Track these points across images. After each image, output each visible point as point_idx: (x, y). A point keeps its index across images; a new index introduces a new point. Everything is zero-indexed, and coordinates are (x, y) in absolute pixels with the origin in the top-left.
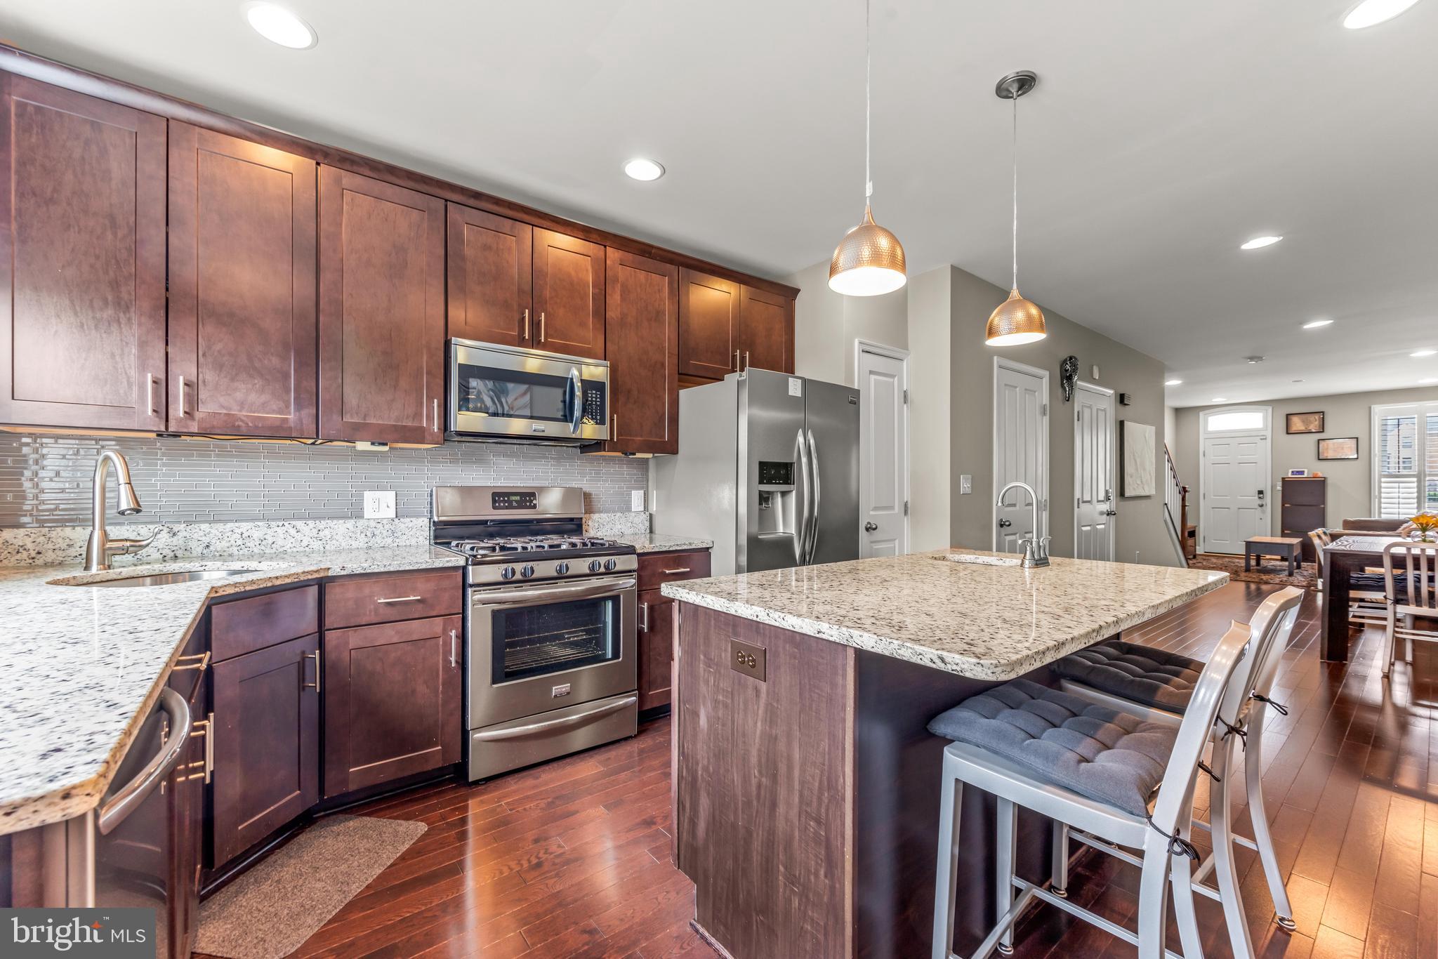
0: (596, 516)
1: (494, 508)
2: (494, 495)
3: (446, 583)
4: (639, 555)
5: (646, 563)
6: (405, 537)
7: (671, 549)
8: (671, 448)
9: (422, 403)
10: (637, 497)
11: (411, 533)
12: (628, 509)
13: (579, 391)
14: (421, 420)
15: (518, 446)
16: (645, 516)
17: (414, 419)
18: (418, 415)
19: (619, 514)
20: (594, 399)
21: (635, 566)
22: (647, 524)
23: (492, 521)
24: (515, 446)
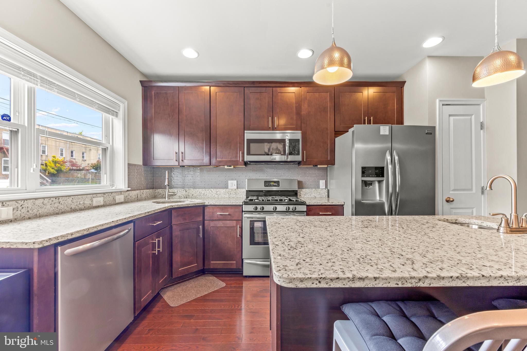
0: (304, 190)
1: (265, 186)
2: (265, 182)
3: (237, 210)
4: (307, 206)
5: (311, 209)
6: (239, 195)
7: (322, 204)
8: (332, 162)
9: (238, 153)
10: (322, 183)
11: (241, 194)
12: (318, 187)
13: (288, 144)
14: (237, 158)
15: (275, 165)
16: (325, 190)
17: (235, 158)
18: (236, 157)
19: (314, 190)
20: (295, 146)
21: (305, 210)
22: (327, 194)
23: (265, 191)
24: (274, 165)
